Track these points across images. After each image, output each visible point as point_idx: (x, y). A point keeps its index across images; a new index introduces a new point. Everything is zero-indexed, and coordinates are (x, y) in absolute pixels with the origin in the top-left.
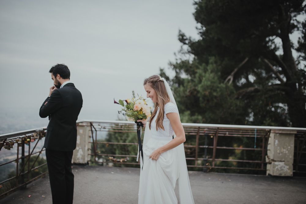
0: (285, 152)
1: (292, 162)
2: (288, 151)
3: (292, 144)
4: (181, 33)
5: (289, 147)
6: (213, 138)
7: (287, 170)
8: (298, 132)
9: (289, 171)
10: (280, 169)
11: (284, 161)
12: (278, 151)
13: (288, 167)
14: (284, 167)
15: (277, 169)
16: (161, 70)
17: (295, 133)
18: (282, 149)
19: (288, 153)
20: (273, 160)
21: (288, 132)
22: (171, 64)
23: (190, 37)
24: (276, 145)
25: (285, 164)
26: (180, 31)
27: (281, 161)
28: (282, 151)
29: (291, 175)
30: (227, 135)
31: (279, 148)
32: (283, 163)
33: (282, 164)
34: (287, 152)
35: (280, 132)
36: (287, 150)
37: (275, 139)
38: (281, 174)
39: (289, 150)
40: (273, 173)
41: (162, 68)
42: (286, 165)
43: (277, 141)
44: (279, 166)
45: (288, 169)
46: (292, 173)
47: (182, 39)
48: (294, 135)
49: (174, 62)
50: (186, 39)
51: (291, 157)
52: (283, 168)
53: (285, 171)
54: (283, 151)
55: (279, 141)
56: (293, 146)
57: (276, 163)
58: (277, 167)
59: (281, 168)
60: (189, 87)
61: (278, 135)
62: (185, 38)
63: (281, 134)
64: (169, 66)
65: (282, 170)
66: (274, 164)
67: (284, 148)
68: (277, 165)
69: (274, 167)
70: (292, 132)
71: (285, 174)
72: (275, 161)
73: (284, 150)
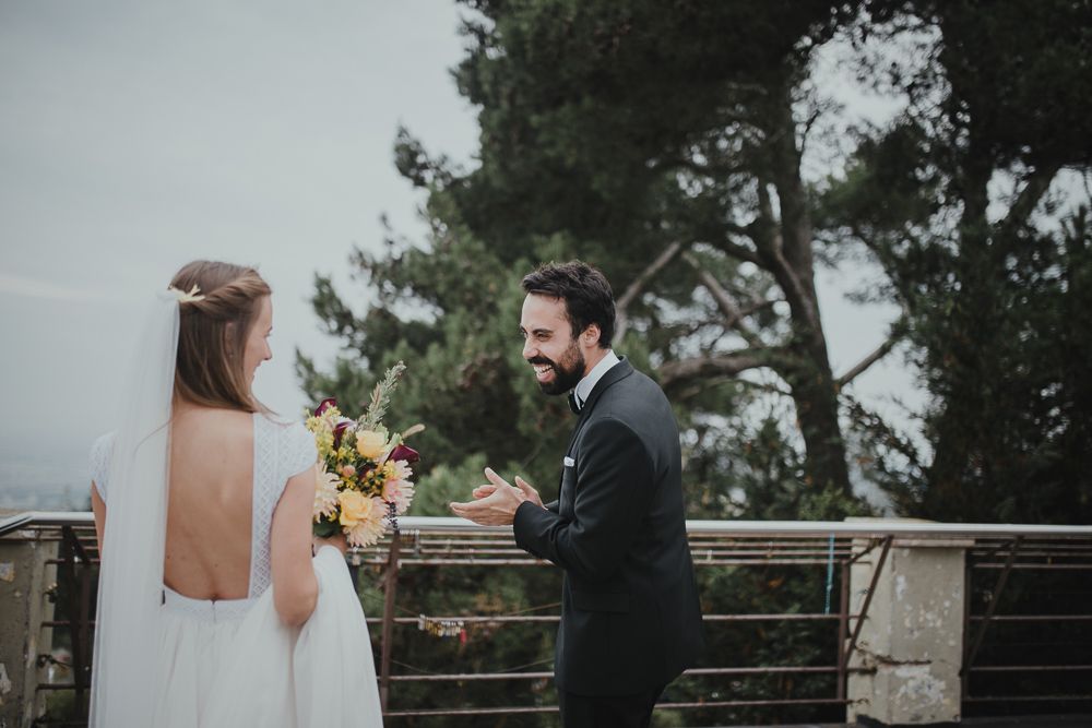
0: (931, 625)
1: (955, 661)
2: (944, 619)
3: (956, 592)
4: (405, 140)
5: (947, 604)
7: (941, 695)
8: (977, 541)
9: (946, 701)
10: (914, 697)
11: (929, 662)
12: (908, 623)
13: (942, 685)
14: (930, 687)
15: (905, 695)
16: (323, 284)
17: (970, 543)
18: (922, 612)
19: (943, 626)
20: (889, 661)
21: (947, 543)
22: (361, 259)
23: (444, 159)
24: (900, 597)
25: (931, 674)
26: (402, 132)
27: (917, 663)
28: (921, 619)
29: (955, 717)
30: (709, 561)
31: (909, 608)
32: (927, 668)
33: (921, 672)
34: (939, 623)
35: (915, 543)
36: (941, 614)
37: (895, 573)
38: (918, 717)
39: (946, 612)
40: (890, 712)
41: (323, 274)
42: (937, 676)
43: (901, 579)
44: (911, 683)
45: (942, 691)
46: (956, 710)
47: (410, 162)
48: (963, 553)
49: (379, 253)
50: (424, 166)
51: (952, 642)
52: (926, 691)
53: (934, 702)
54: (926, 620)
55: (910, 580)
56: (959, 596)
57: (902, 672)
58: (903, 690)
59: (917, 689)
60: (468, 351)
61: (906, 552)
62: (420, 159)
63: (918, 550)
64: (357, 268)
65: (922, 698)
66: (892, 675)
67: (928, 608)
68: (905, 681)
69: (892, 691)
70: (956, 543)
71: (933, 717)
72: (897, 664)
73: (929, 616)
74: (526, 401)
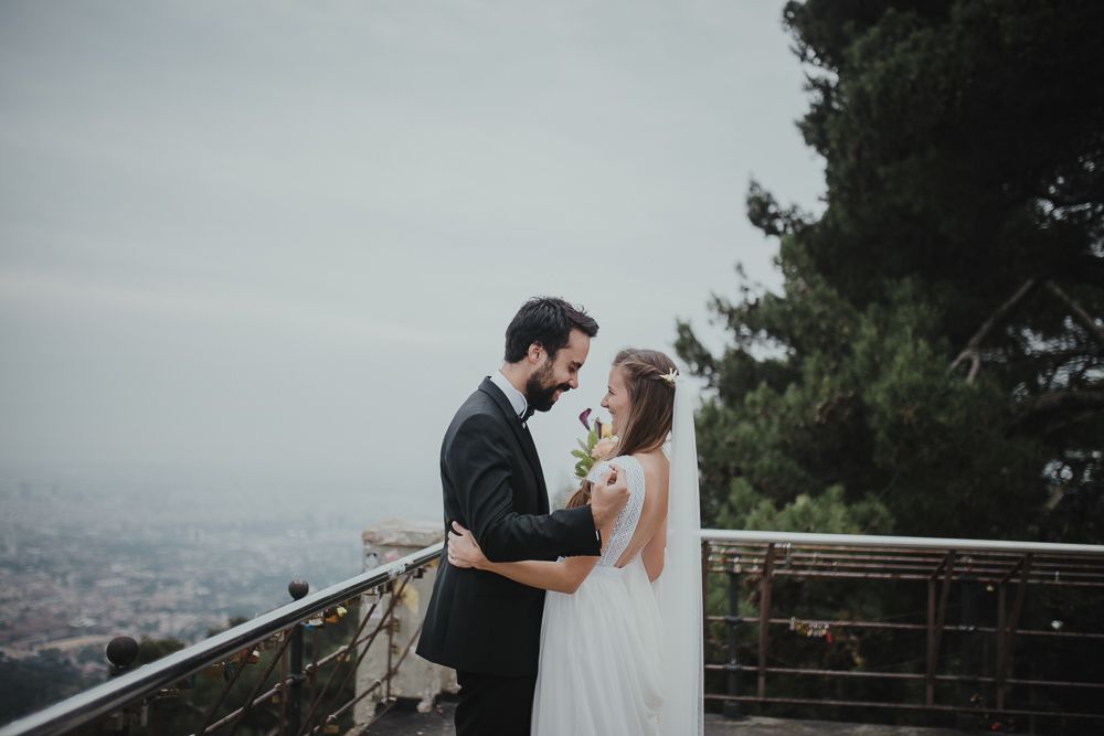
4: (757, 192)
6: (995, 593)
16: (684, 329)
22: (719, 305)
23: (794, 208)
26: (754, 185)
30: (1057, 582)
41: (684, 321)
47: (761, 212)
49: (735, 300)
50: (776, 216)
60: (825, 390)
62: (772, 210)
64: (715, 314)
74: (881, 435)
